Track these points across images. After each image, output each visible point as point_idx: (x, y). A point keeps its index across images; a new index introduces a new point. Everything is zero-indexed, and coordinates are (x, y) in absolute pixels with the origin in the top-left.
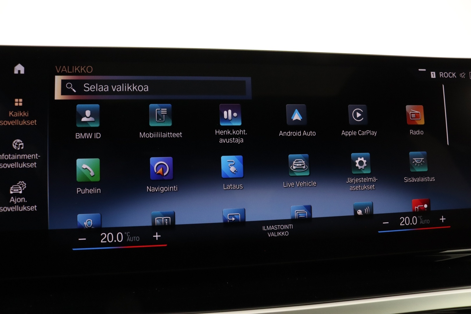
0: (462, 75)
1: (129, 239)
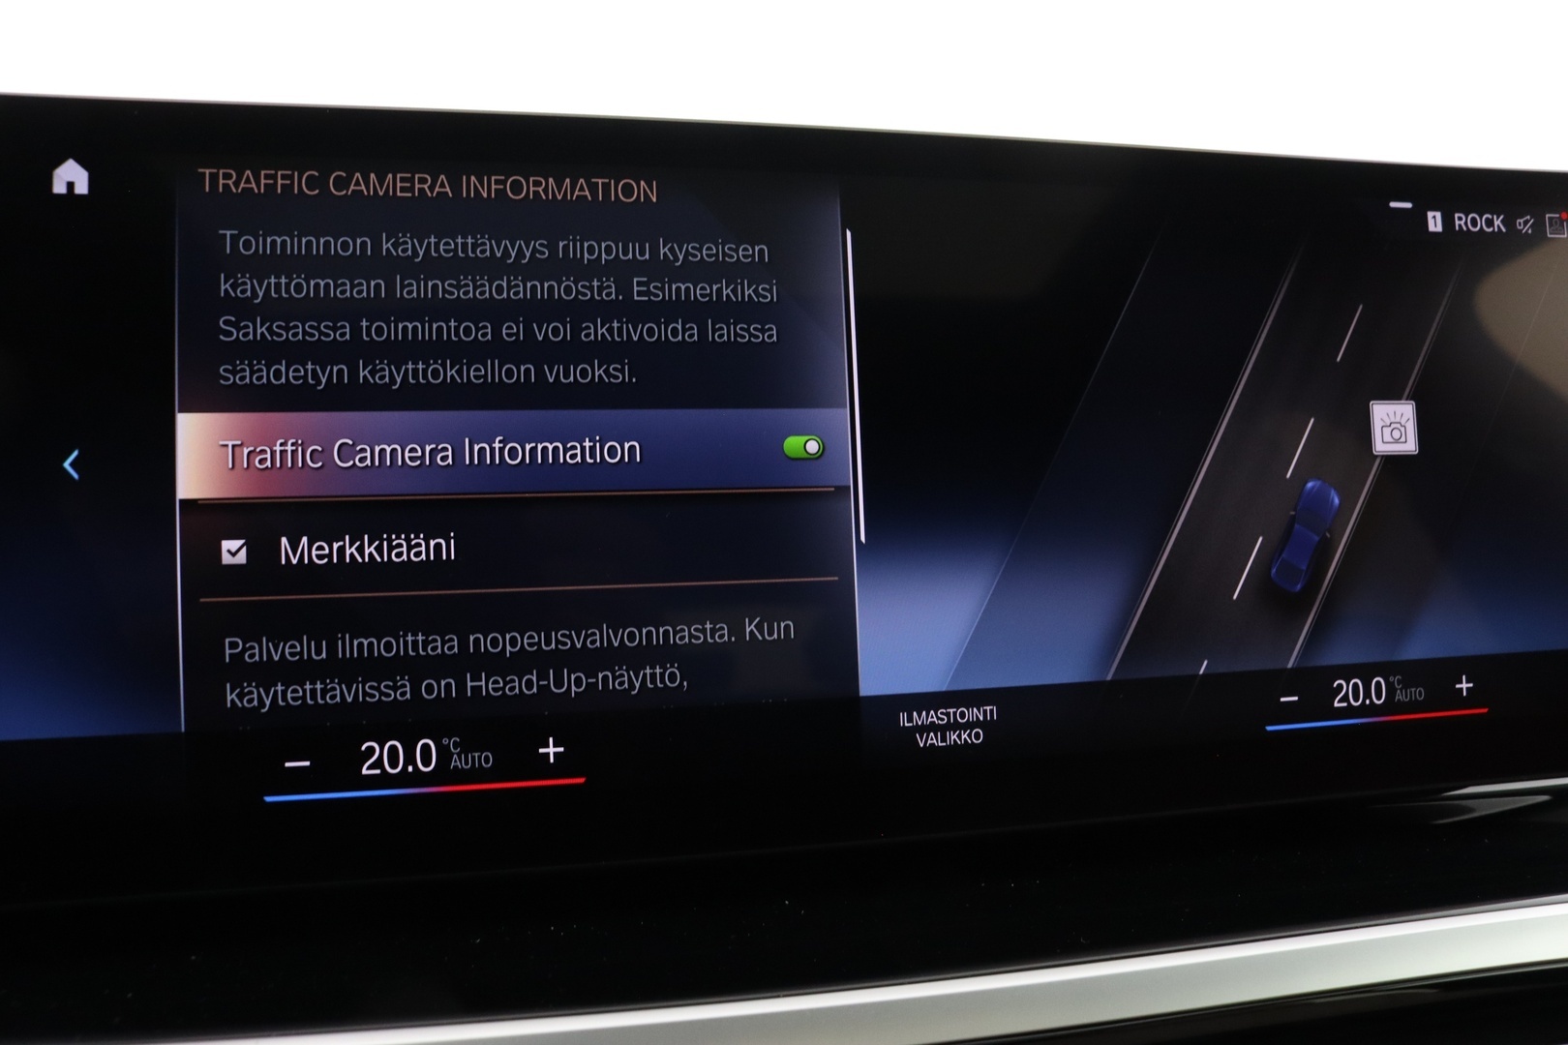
1: (456, 762)
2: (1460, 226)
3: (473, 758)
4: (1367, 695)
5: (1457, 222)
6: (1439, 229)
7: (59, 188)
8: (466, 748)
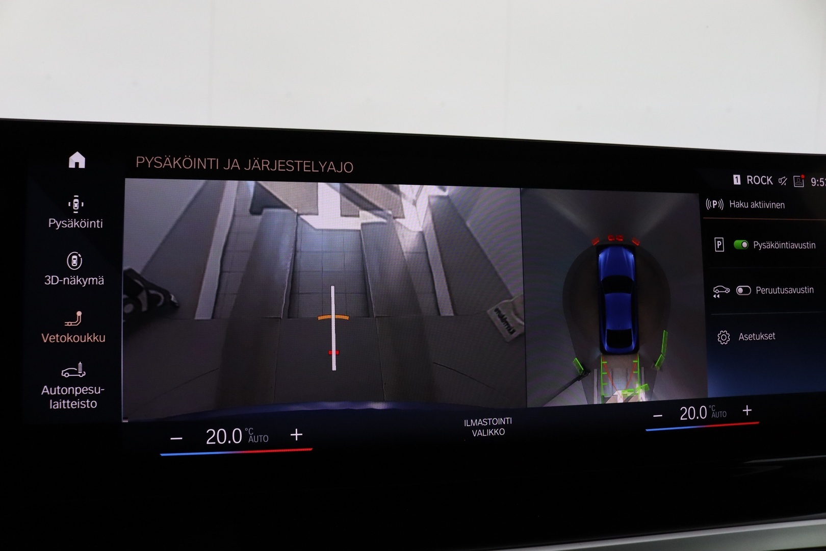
0: (782, 181)
1: (251, 439)
2: (750, 181)
3: (259, 437)
4: (698, 414)
5: (748, 180)
6: (739, 183)
7: (72, 165)
8: (256, 433)
